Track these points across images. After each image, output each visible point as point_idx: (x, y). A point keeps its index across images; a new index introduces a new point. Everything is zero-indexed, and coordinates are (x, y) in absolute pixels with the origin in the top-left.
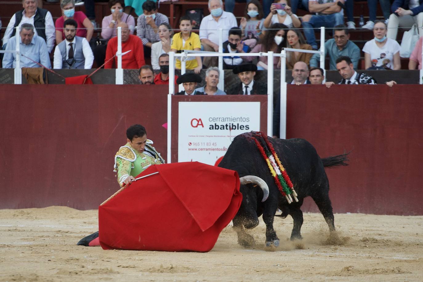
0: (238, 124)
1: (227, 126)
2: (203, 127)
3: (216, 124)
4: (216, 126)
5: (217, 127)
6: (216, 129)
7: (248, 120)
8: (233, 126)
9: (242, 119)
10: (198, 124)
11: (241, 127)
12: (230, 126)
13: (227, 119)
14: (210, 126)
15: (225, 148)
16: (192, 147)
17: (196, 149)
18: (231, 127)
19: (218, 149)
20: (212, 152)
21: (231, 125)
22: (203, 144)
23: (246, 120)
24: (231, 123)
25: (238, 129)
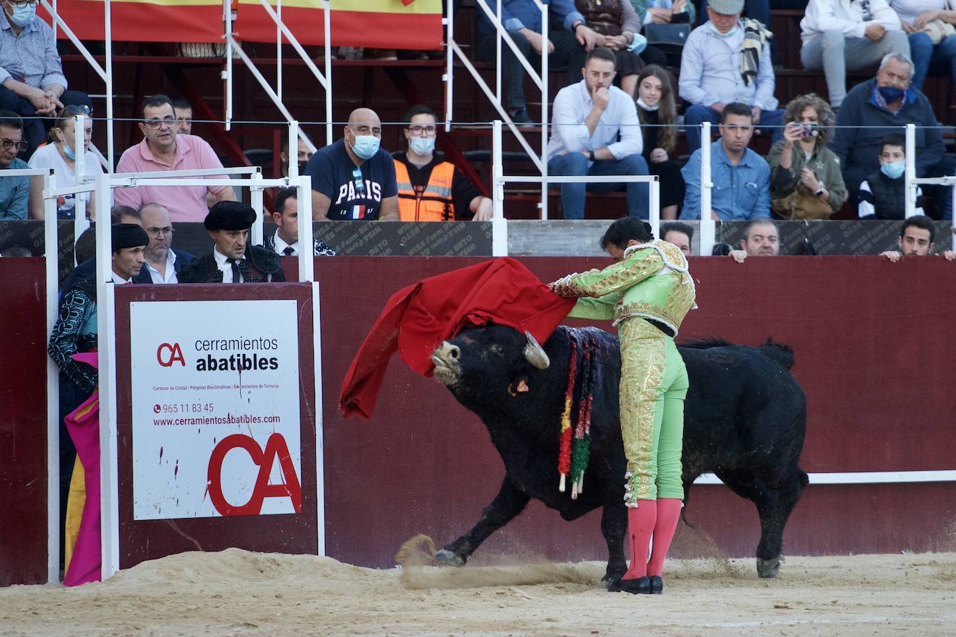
0: (255, 355)
1: (232, 360)
2: (184, 364)
3: (209, 356)
4: (210, 361)
5: (213, 365)
6: (210, 368)
7: (273, 344)
8: (245, 360)
9: (263, 342)
10: (173, 359)
11: (261, 364)
12: (239, 360)
13: (232, 342)
14: (199, 361)
15: (230, 417)
16: (162, 416)
17: (170, 422)
18: (241, 363)
19: (217, 421)
20: (203, 427)
21: (241, 358)
22: (185, 408)
23: (272, 345)
24: (242, 352)
25: (255, 368)
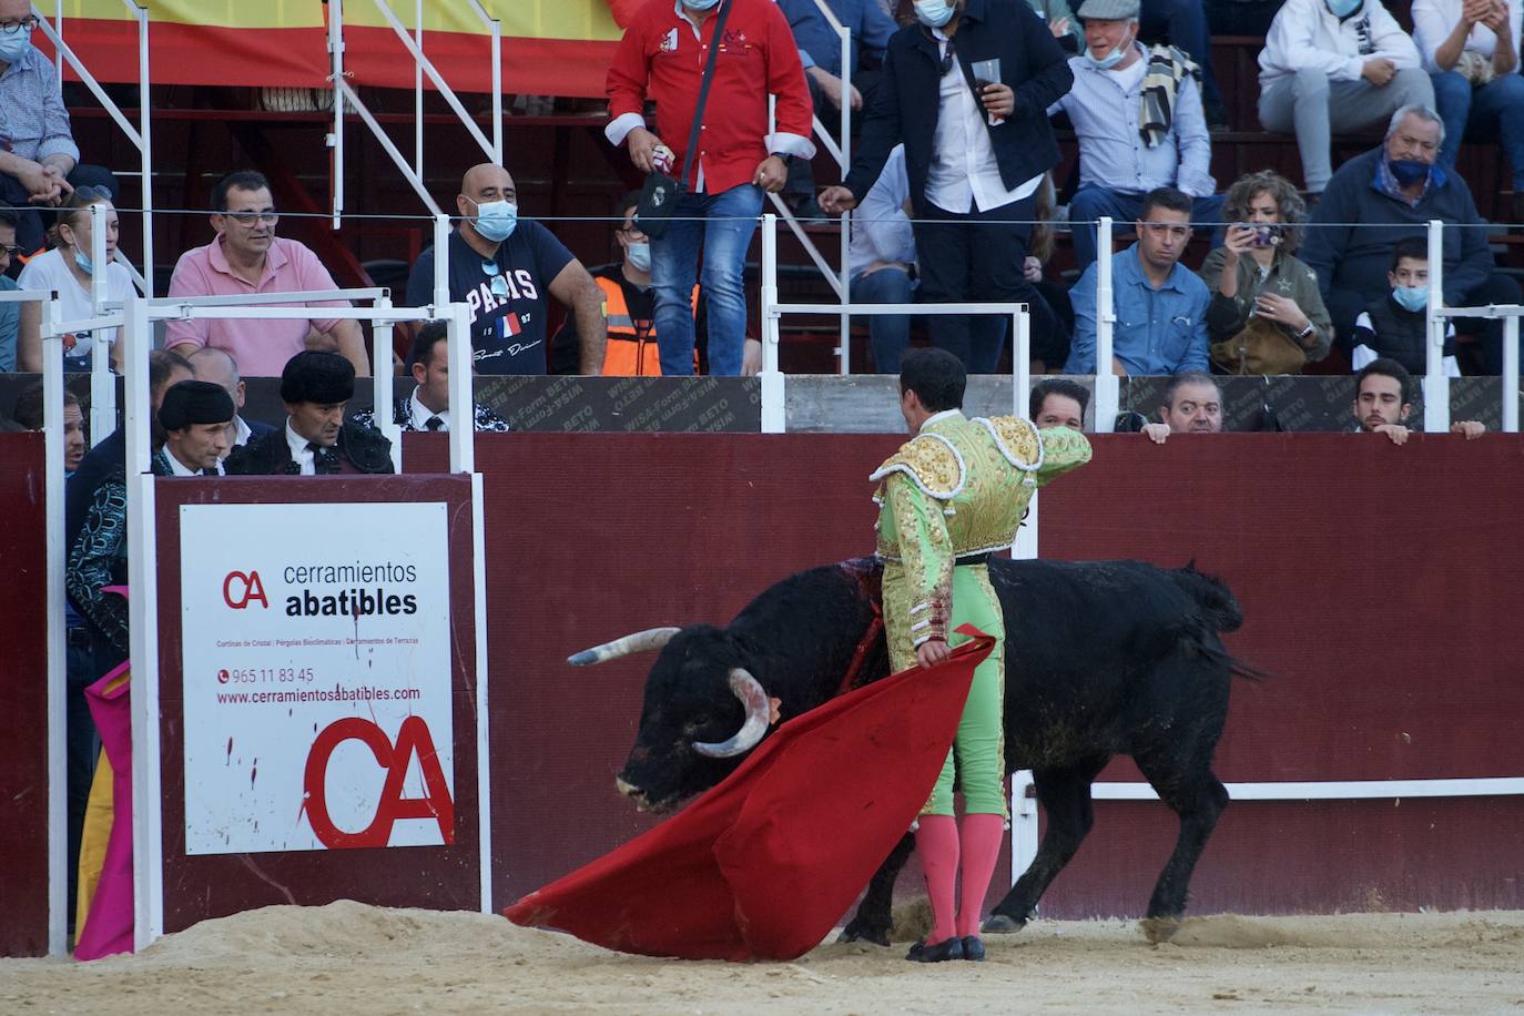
0: (380, 591)
1: (343, 598)
2: (266, 605)
3: (307, 592)
4: (308, 600)
5: (312, 606)
6: (308, 612)
7: (409, 573)
8: (363, 599)
9: (392, 570)
10: (248, 596)
11: (389, 605)
12: (354, 599)
13: (343, 570)
14: (290, 600)
15: (340, 691)
16: (231, 687)
17: (244, 698)
18: (358, 603)
19: (317, 695)
20: (297, 705)
21: (358, 595)
22: (268, 674)
23: (406, 575)
24: (359, 586)
25: (380, 612)
